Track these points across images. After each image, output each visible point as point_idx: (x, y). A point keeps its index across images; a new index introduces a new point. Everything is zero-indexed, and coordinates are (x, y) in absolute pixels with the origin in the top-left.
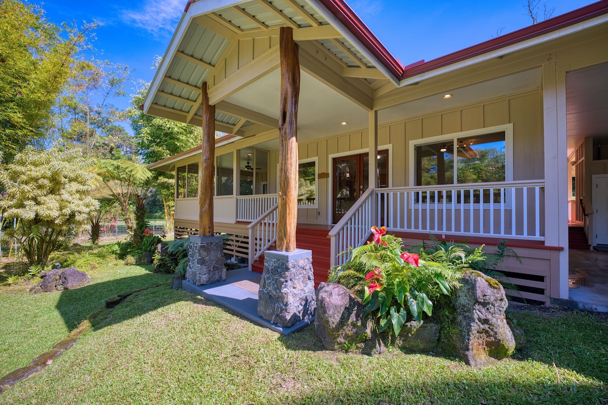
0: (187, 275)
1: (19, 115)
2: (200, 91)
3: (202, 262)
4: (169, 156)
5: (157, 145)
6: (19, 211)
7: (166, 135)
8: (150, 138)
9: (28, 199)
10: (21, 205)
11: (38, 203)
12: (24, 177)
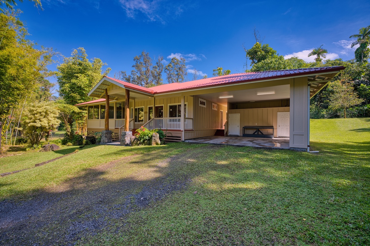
0: (101, 141)
1: (22, 85)
2: (105, 91)
3: (106, 137)
4: (79, 98)
5: (73, 92)
6: (35, 124)
7: (78, 87)
8: (70, 89)
9: (37, 119)
10: (35, 122)
11: (40, 121)
12: (35, 112)
